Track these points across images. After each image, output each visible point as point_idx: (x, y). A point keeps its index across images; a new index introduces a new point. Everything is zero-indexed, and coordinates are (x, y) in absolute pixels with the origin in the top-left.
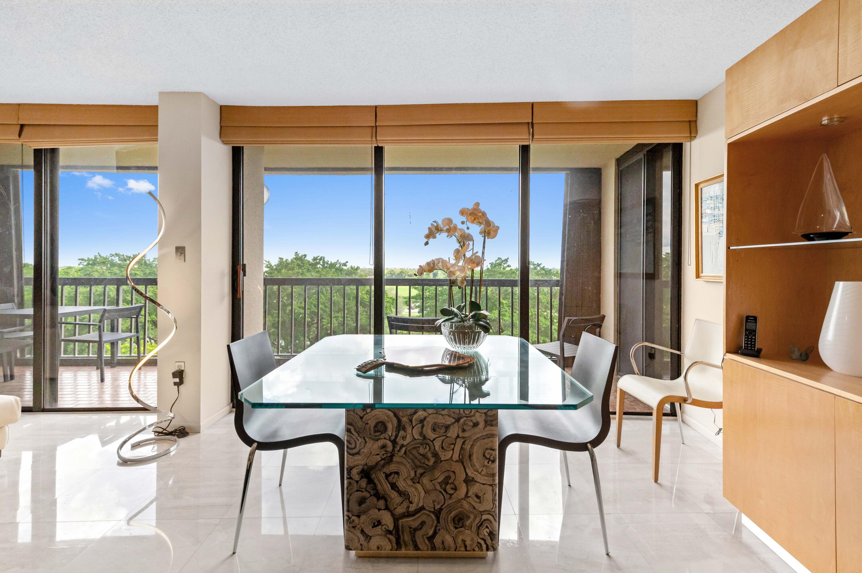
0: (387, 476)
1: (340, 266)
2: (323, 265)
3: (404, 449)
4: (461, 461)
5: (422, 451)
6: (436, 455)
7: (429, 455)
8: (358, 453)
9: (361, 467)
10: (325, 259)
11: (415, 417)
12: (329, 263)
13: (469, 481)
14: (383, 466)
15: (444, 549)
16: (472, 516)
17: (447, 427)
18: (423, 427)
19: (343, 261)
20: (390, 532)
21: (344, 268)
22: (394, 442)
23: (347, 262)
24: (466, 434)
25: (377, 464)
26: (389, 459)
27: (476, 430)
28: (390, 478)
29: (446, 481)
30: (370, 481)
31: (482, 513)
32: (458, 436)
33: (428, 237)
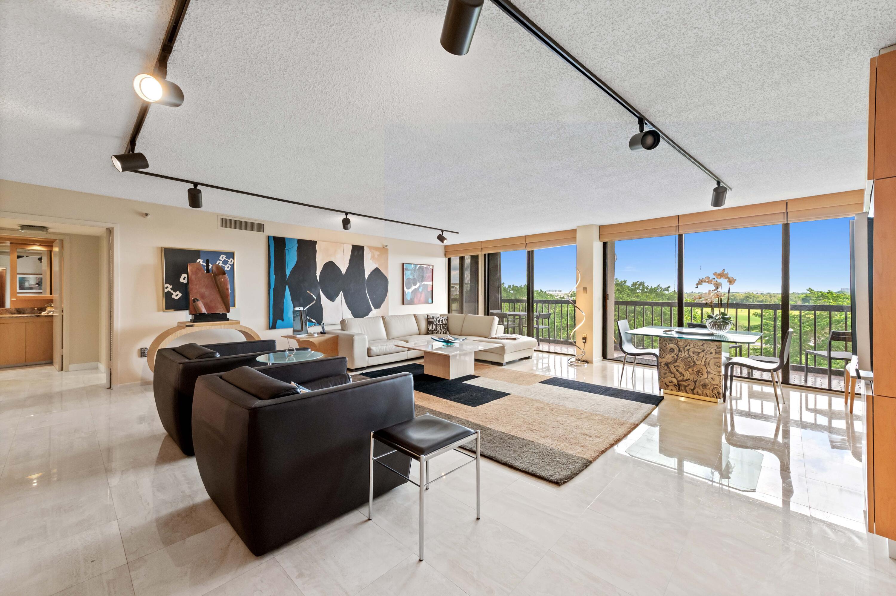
0: (675, 367)
1: (661, 290)
2: (643, 290)
3: (681, 359)
4: (705, 365)
5: (688, 360)
6: (694, 362)
7: (692, 362)
8: (664, 358)
9: (664, 363)
10: (645, 284)
11: (686, 348)
12: (649, 288)
13: (708, 373)
14: (673, 363)
15: (698, 395)
16: (710, 385)
17: (699, 353)
18: (689, 352)
19: (664, 286)
20: (676, 385)
21: (666, 292)
22: (677, 356)
23: (669, 287)
24: (707, 356)
25: (671, 362)
26: (676, 361)
27: (711, 355)
28: (676, 367)
29: (698, 371)
30: (668, 367)
31: (714, 385)
32: (704, 357)
33: (697, 284)
